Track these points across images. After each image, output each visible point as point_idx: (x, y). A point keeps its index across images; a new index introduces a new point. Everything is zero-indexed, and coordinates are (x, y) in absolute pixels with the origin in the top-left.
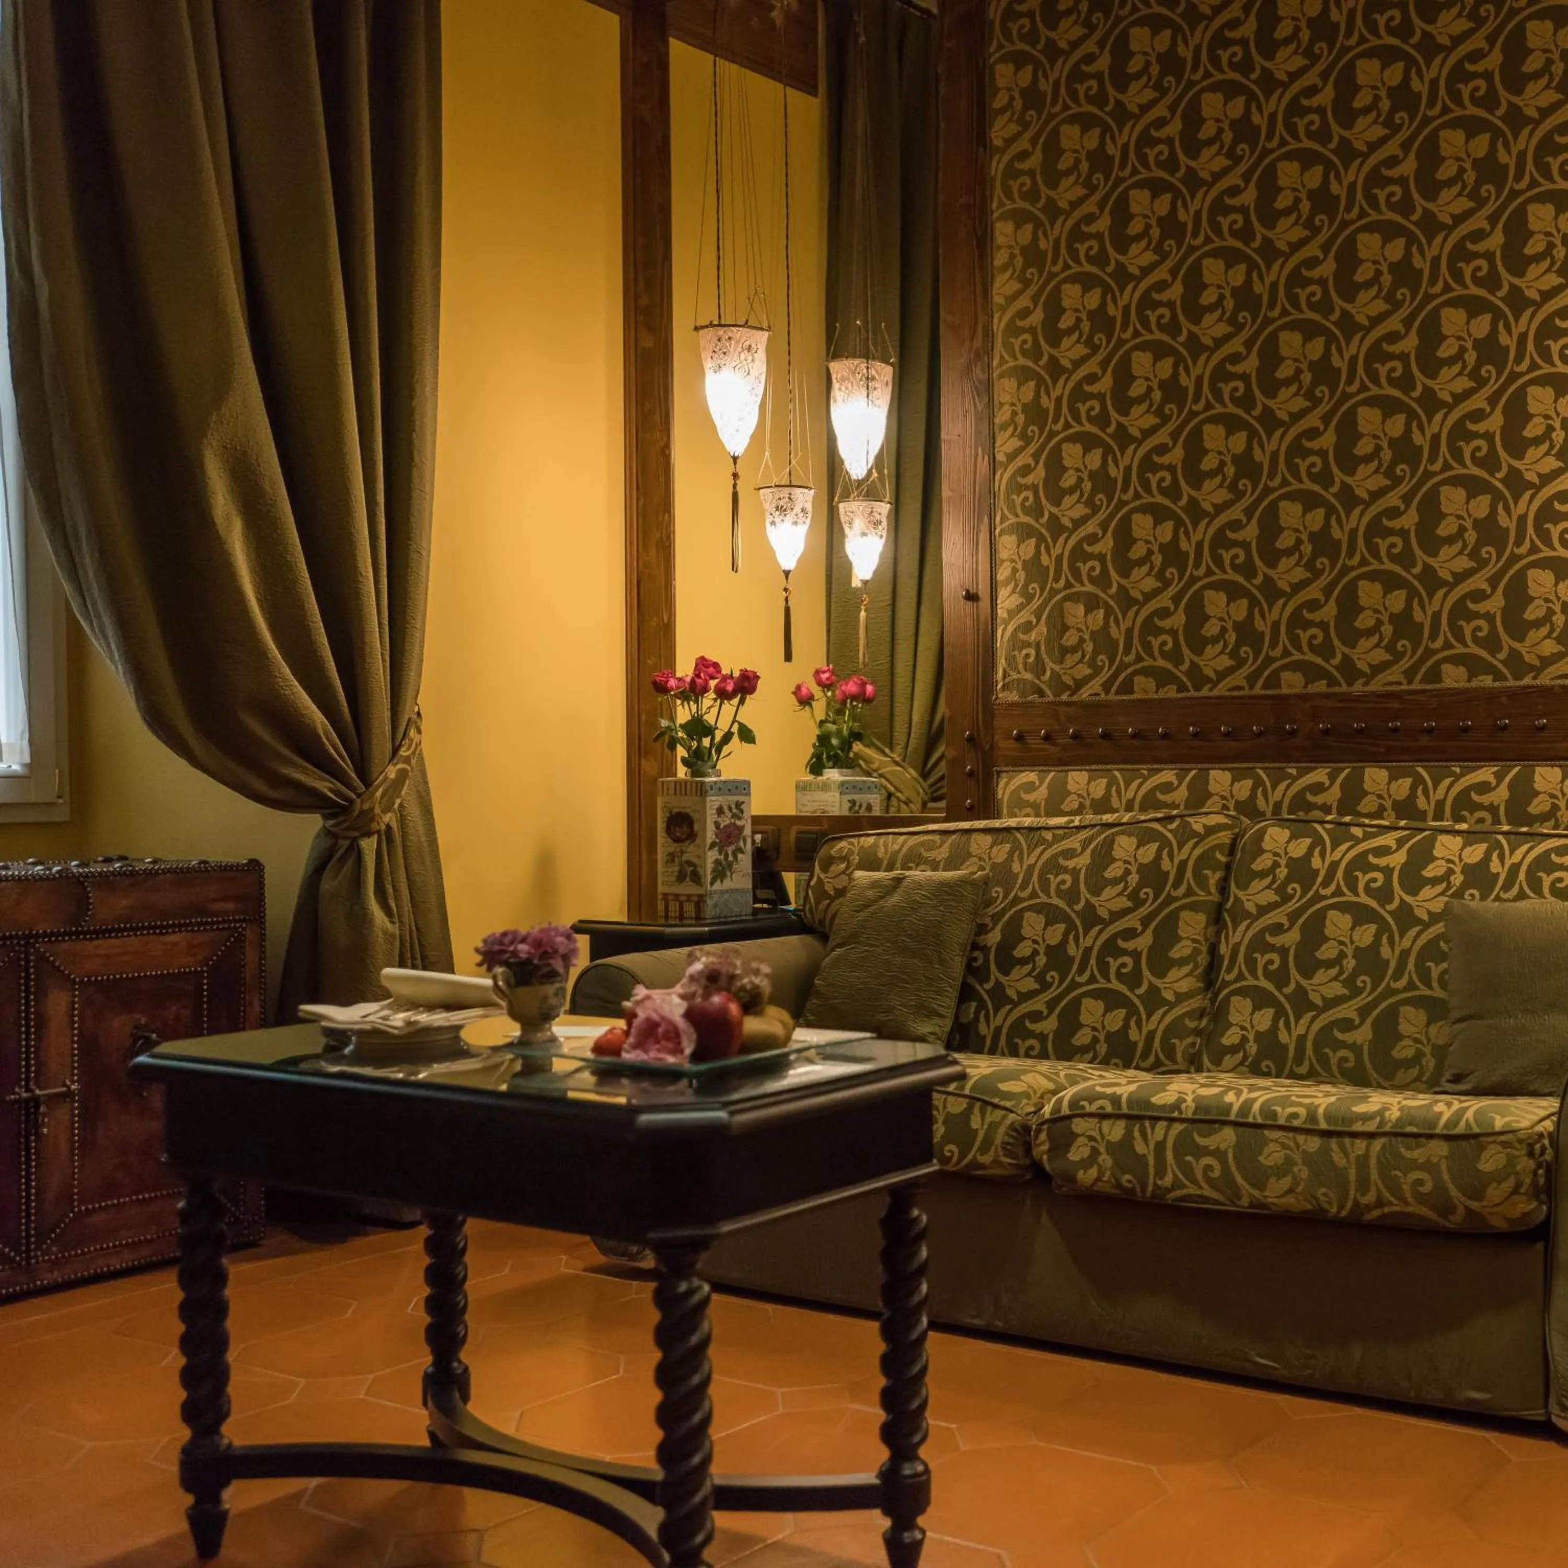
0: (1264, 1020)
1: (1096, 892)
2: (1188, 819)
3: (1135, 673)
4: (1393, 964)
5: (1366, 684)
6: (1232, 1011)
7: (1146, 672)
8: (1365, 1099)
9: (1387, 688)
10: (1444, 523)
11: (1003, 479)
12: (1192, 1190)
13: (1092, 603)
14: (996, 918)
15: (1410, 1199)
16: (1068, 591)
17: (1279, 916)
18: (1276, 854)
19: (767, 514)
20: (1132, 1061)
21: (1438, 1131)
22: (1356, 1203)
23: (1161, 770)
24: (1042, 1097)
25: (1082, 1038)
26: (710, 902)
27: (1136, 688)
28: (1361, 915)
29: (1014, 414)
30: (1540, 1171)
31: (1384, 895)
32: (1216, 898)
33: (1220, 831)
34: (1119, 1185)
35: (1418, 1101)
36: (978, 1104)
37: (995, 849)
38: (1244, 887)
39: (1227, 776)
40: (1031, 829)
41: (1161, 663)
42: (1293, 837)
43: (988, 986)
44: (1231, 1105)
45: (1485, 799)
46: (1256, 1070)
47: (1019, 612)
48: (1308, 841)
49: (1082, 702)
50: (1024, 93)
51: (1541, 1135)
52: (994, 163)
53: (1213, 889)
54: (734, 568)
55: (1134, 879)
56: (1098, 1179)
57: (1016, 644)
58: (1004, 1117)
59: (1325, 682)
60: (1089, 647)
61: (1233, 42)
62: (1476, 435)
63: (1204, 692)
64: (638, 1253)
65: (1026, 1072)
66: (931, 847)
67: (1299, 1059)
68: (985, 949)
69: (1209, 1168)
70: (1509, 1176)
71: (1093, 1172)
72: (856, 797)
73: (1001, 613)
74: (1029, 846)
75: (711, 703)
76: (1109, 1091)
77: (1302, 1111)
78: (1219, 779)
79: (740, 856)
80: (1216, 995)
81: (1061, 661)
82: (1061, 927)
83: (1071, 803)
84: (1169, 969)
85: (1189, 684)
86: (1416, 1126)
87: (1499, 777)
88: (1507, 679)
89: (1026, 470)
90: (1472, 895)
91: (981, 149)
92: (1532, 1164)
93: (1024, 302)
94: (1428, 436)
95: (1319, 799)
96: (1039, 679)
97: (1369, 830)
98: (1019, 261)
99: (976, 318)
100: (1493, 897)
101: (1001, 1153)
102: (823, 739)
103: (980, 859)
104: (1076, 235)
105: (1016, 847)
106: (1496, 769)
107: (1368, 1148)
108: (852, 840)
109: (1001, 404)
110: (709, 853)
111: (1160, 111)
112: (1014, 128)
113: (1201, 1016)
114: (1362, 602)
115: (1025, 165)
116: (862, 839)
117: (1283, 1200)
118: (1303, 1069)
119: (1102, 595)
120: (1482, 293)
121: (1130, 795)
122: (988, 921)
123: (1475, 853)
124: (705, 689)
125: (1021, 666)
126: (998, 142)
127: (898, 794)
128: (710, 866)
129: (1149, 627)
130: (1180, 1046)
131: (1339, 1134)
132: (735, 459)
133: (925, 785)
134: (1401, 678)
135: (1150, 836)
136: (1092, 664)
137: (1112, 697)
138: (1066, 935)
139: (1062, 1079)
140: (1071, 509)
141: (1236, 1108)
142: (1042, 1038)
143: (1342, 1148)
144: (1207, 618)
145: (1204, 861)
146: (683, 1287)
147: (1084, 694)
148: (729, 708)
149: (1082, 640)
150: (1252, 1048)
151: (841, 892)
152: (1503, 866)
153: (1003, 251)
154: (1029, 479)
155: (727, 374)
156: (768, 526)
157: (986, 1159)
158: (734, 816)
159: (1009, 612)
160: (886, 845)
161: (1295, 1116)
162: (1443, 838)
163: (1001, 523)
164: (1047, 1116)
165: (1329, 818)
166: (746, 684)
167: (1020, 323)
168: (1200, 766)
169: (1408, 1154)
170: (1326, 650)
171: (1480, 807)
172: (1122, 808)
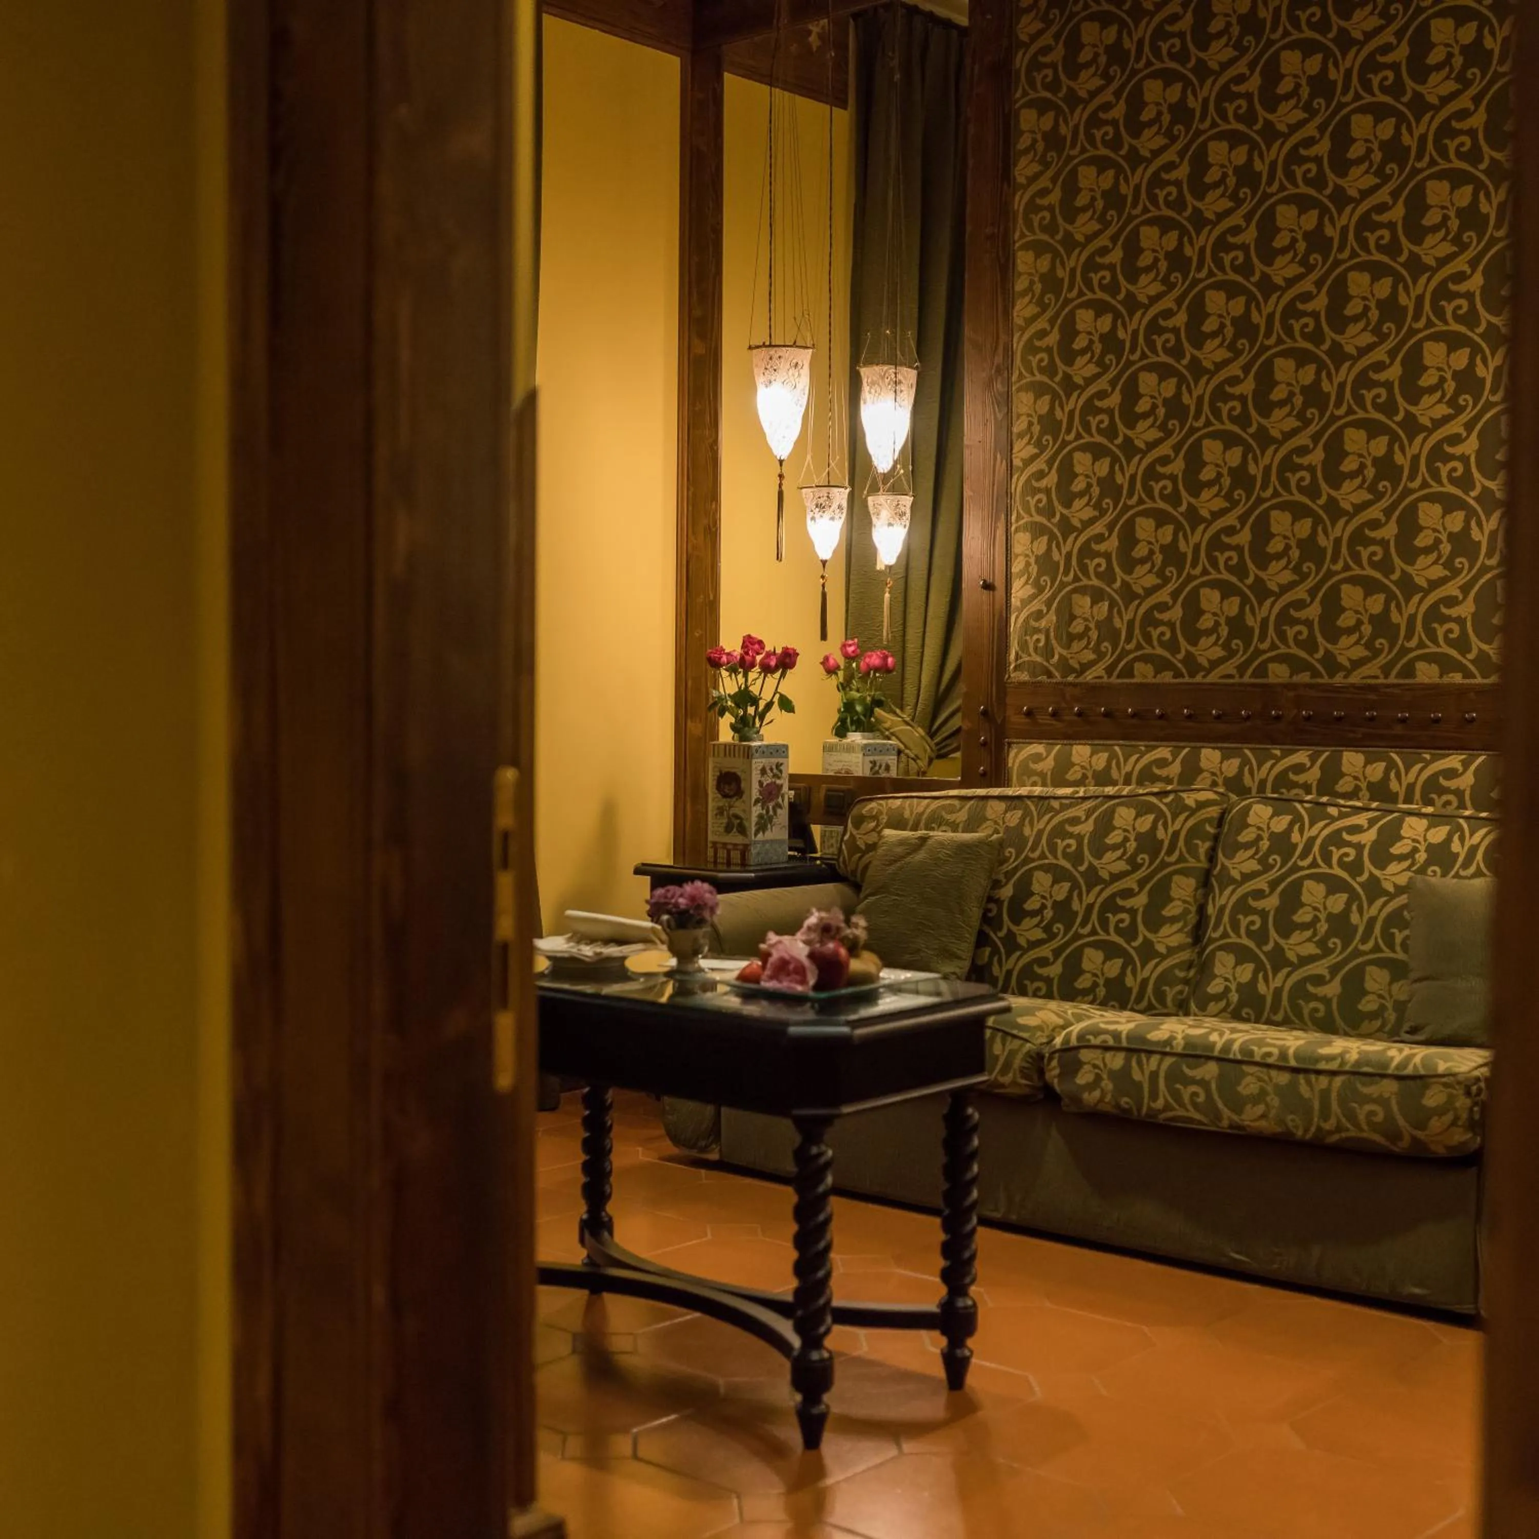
0: (1245, 973)
1: (1099, 855)
2: (1182, 794)
3: (1136, 659)
4: (1361, 930)
5: (1346, 677)
6: (1217, 963)
7: (1145, 659)
8: (1329, 1043)
9: (1365, 681)
10: (1422, 535)
11: (1019, 483)
12: (1181, 1112)
13: (1097, 596)
14: (1009, 875)
15: (1365, 1127)
16: (1077, 584)
17: (1261, 883)
18: (1259, 828)
19: (808, 510)
20: (1127, 1004)
21: (1390, 1072)
22: (1319, 1129)
23: (1157, 747)
24: (1053, 1030)
25: (1083, 982)
26: (754, 851)
27: (1136, 673)
28: (1334, 885)
29: (1030, 424)
30: (1476, 1109)
31: (1355, 868)
32: (1204, 864)
33: (1209, 806)
34: (1118, 1106)
35: (1374, 1047)
36: (1000, 1034)
37: (1008, 815)
38: (1230, 857)
39: (1217, 755)
40: (1041, 798)
41: (1159, 651)
42: (1275, 814)
43: (1002, 934)
44: (1214, 1043)
45: (1452, 784)
46: (1237, 1016)
47: (1031, 602)
48: (1288, 818)
49: (1087, 684)
50: (1046, 136)
51: (1478, 1079)
52: (1017, 198)
53: (1202, 857)
54: (779, 557)
55: (1132, 845)
56: (1101, 1100)
57: (1027, 629)
58: (1022, 1046)
59: (1308, 673)
60: (1094, 635)
61: (1239, 96)
62: (1453, 457)
63: (1198, 679)
64: (706, 1147)
65: (1040, 1009)
66: (952, 810)
67: (1275, 1008)
68: (999, 902)
69: (1195, 1094)
70: (1448, 1110)
71: (1097, 1094)
72: (876, 758)
73: (1015, 602)
74: (1038, 814)
75: (756, 675)
76: (1112, 1027)
77: (1275, 1051)
78: (1210, 756)
79: (779, 811)
80: (1204, 949)
81: (1068, 647)
82: (1066, 886)
83: (1074, 774)
84: (1161, 926)
85: (1184, 671)
86: (1372, 1067)
87: (1466, 764)
88: (1474, 677)
89: (1040, 475)
90: (1434, 872)
91: (1005, 186)
92: (1468, 1102)
93: (1042, 324)
94: (1409, 456)
95: (1301, 778)
96: (1048, 661)
97: (1344, 810)
98: (1038, 287)
99: (998, 338)
100: (1453, 873)
101: (1018, 1075)
102: (849, 706)
103: (995, 823)
104: (1090, 266)
105: (1027, 813)
106: (1463, 757)
107: (1330, 1083)
108: (881, 801)
109: (1019, 416)
110: (754, 809)
111: (1170, 156)
112: (1036, 168)
113: (1190, 967)
114: (1344, 603)
115: (1045, 202)
116: (890, 801)
117: (1257, 1124)
118: (1279, 1017)
119: (1108, 589)
120: (1462, 329)
121: (1128, 768)
122: (1002, 877)
123: (1438, 835)
124: (753, 665)
125: (1031, 650)
126: (1021, 180)
127: (907, 751)
128: (754, 819)
129: (1149, 620)
130: (1170, 993)
131: (1306, 1071)
132: (781, 462)
133: (932, 743)
134: (1378, 673)
135: (1146, 808)
136: (1097, 650)
137: (1114, 680)
138: (1071, 892)
139: (1070, 1017)
140: (1080, 511)
141: (1219, 1046)
142: (1048, 980)
143: (1309, 1083)
144: (1202, 612)
145: (1195, 832)
146: (814, 1150)
147: (1089, 676)
148: (771, 680)
149: (1087, 629)
150: (1234, 997)
151: (872, 847)
152: (1463, 846)
153: (1023, 277)
154: (1043, 483)
155: (776, 387)
156: (809, 522)
157: (1006, 1079)
158: (775, 776)
159: (1022, 601)
160: (911, 806)
161: (1269, 1054)
162: (1410, 820)
163: (1017, 521)
164: (1058, 1046)
165: (1308, 798)
166: (787, 660)
167: (1038, 343)
168: (1193, 744)
169: (1366, 1090)
170: (1310, 645)
171: (1447, 791)
172: (1121, 781)
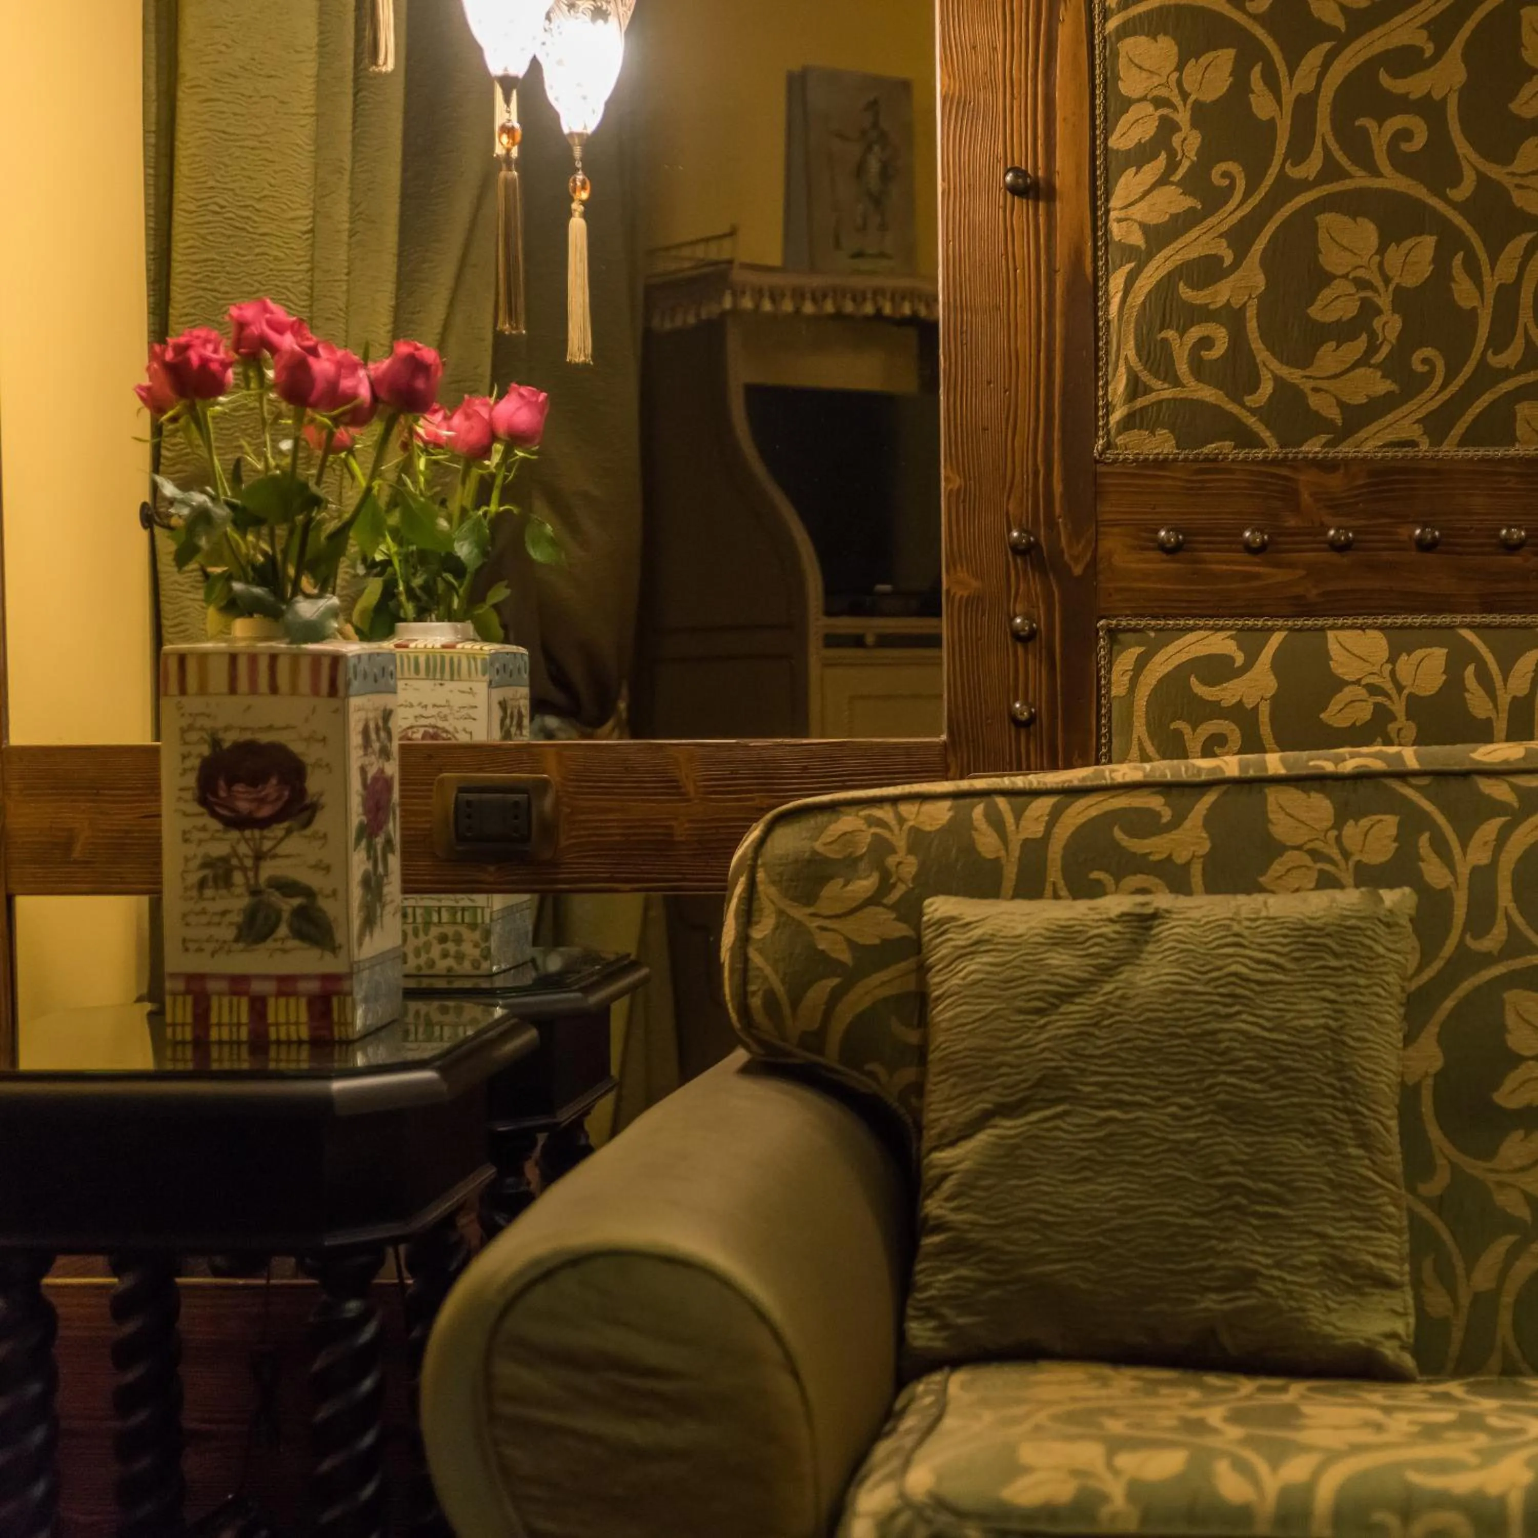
3: (1521, 394)
13: (1399, 220)
16: (1330, 187)
26: (361, 993)
27: (1522, 430)
37: (1352, 830)
47: (1178, 233)
49: (1364, 461)
57: (1168, 312)
60: (1389, 327)
73: (1123, 232)
79: (390, 860)
81: (1304, 359)
83: (1345, 711)
96: (1237, 400)
103: (1315, 855)
108: (878, 813)
110: (356, 859)
121: (1515, 691)
125: (1183, 368)
128: (356, 892)
136: (1398, 369)
137: (1449, 449)
147: (1372, 442)
149: (1368, 310)
158: (383, 750)
159: (1145, 233)
163: (1127, 4)
172: (1501, 726)
